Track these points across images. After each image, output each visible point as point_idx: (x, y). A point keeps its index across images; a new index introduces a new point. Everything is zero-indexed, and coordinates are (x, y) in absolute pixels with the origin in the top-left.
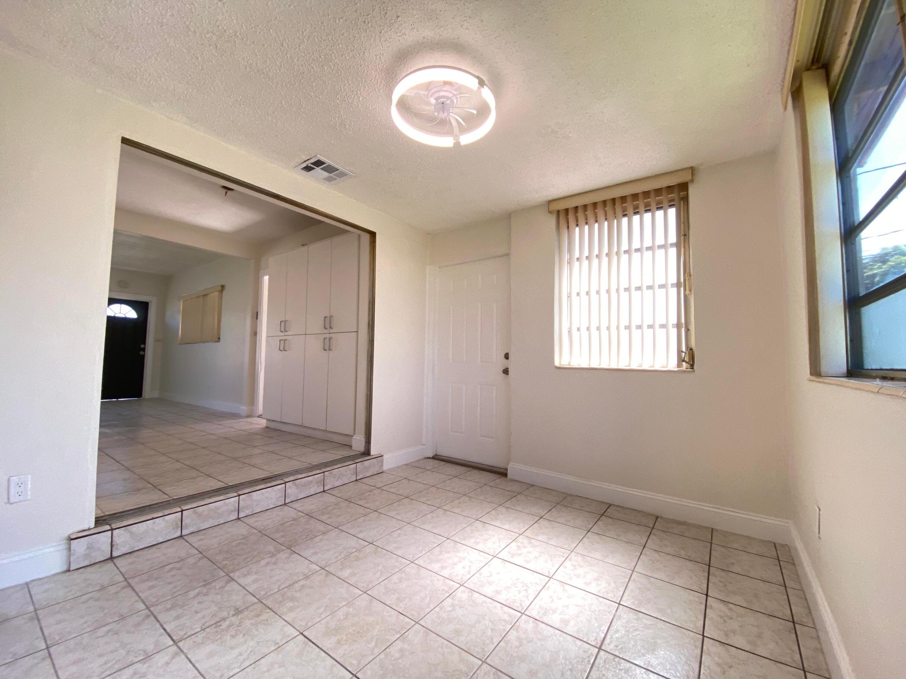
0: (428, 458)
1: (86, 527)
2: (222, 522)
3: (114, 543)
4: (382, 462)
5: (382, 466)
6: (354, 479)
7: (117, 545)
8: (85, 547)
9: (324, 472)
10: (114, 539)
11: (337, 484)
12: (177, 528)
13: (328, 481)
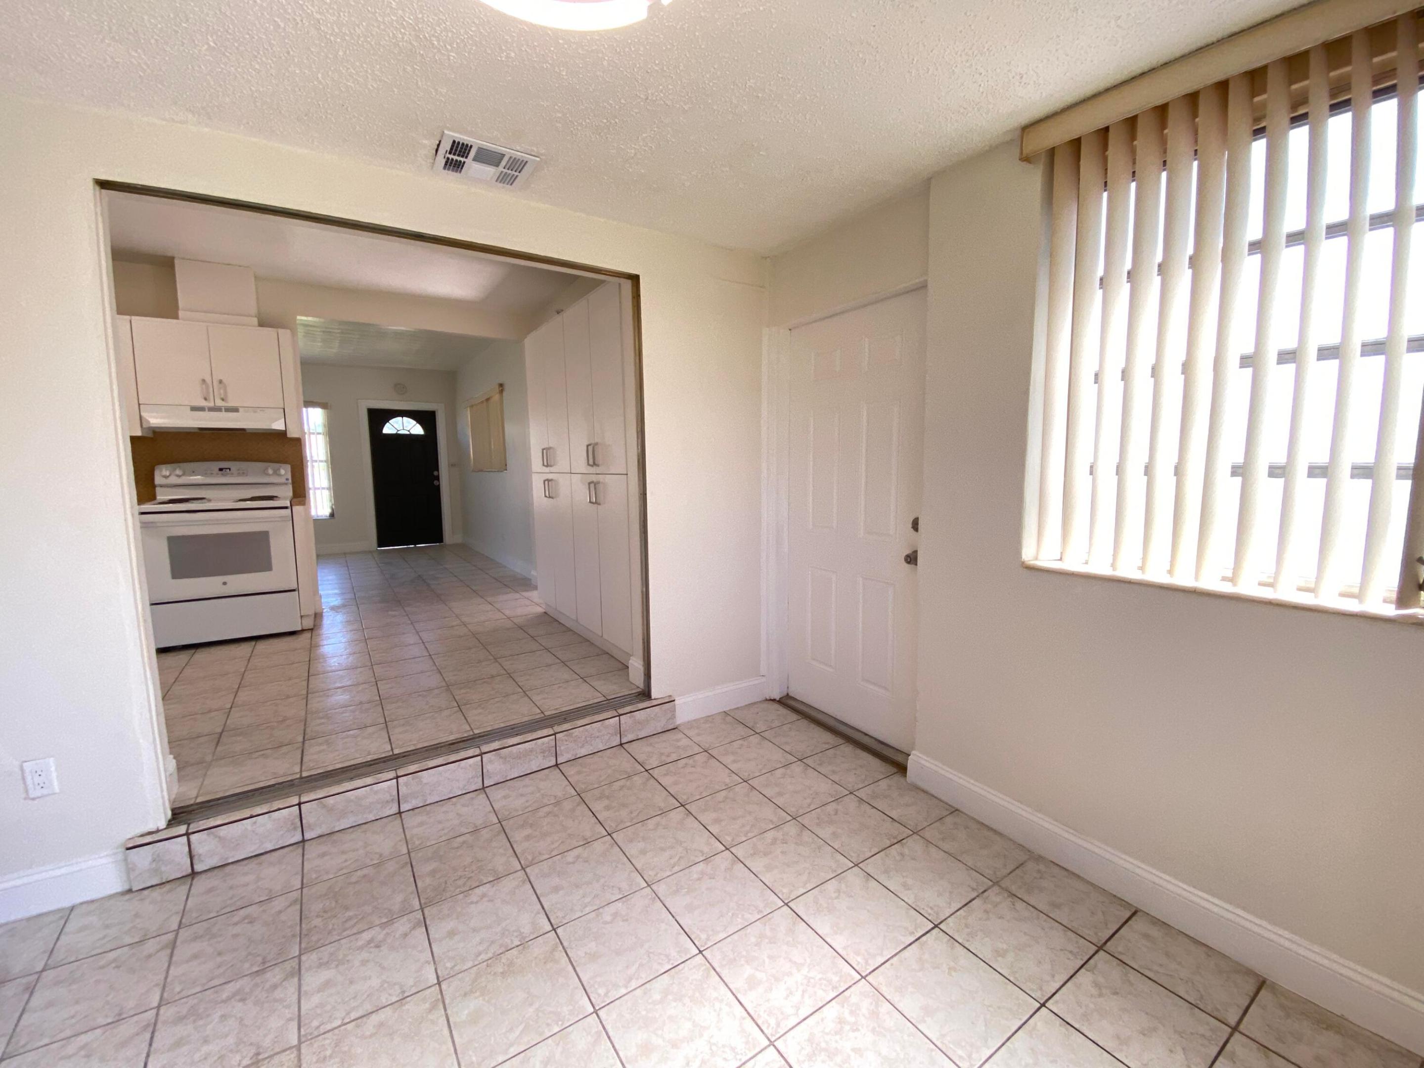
0: (771, 700)
1: (151, 827)
2: (371, 817)
3: (194, 853)
4: (673, 710)
5: (673, 717)
6: (617, 742)
7: (200, 855)
8: (150, 859)
9: (555, 734)
10: (192, 846)
11: (583, 752)
12: (295, 829)
13: (561, 748)
